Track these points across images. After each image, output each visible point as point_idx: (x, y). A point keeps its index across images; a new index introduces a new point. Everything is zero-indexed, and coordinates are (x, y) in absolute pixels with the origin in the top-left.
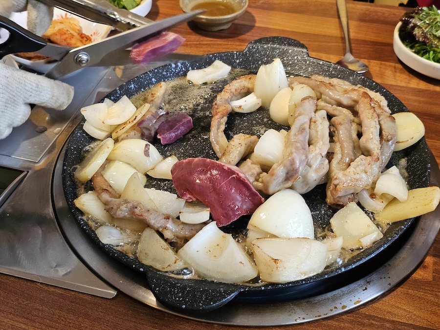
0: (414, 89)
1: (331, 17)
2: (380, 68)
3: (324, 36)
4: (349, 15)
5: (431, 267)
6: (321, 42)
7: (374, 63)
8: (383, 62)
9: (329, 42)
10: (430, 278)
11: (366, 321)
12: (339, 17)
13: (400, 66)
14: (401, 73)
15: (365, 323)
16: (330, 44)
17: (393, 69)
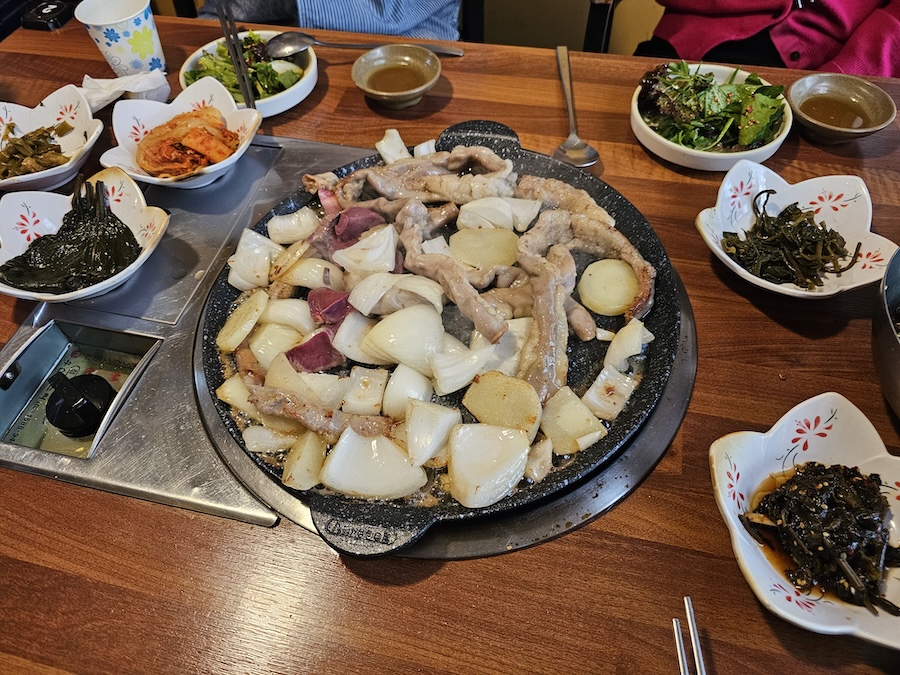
0: (658, 182)
1: (549, 78)
2: (614, 152)
3: (541, 108)
4: (573, 73)
5: (680, 453)
6: (537, 117)
7: (606, 145)
8: (617, 144)
9: (548, 117)
10: (679, 471)
11: (597, 541)
12: (560, 79)
13: (639, 148)
14: (641, 159)
15: (595, 545)
16: (549, 120)
17: (631, 154)
